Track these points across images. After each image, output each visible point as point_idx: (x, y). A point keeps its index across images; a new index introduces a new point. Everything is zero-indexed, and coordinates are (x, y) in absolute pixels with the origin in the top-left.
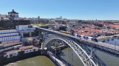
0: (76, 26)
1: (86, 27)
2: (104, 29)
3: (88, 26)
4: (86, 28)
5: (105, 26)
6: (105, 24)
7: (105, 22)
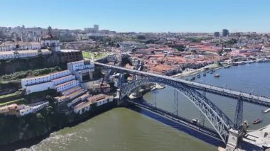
0: (139, 51)
1: (157, 51)
3: (159, 49)
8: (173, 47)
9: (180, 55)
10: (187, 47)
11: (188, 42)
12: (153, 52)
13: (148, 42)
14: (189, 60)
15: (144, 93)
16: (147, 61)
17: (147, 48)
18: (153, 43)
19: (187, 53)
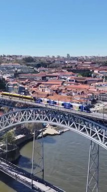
0: (23, 76)
1: (51, 77)
2: (98, 81)
3: (54, 74)
4: (51, 81)
5: (97, 74)
6: (97, 68)
7: (94, 63)
8: (74, 71)
9: (86, 83)
10: (96, 72)
11: (97, 66)
12: (44, 78)
13: (38, 66)
14: (100, 89)
15: (22, 143)
16: (34, 89)
17: (36, 72)
18: (46, 67)
19: (96, 79)
